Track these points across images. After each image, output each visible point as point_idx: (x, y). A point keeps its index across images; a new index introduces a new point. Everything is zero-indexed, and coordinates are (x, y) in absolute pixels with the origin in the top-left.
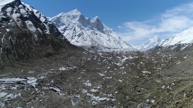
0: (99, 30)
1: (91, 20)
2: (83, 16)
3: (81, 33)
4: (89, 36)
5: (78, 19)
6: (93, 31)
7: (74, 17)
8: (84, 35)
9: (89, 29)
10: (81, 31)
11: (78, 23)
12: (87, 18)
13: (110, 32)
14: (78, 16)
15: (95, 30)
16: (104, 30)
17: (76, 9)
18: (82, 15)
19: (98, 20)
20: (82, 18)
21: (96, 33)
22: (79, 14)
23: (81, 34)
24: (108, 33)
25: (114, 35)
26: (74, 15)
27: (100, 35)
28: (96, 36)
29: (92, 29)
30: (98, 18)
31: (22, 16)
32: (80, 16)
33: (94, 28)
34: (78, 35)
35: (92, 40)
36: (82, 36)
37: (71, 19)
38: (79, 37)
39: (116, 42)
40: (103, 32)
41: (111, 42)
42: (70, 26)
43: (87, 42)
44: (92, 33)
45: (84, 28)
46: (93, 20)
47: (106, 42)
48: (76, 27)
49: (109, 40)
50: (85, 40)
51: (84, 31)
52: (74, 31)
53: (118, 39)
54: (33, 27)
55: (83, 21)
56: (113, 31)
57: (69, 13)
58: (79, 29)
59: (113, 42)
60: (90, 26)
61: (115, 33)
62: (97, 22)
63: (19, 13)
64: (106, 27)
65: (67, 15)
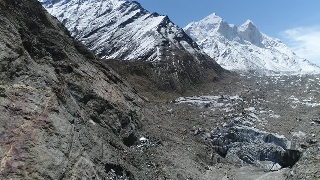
0: (254, 43)
1: (239, 29)
2: (226, 23)
3: (228, 51)
4: (240, 54)
5: (218, 29)
6: (244, 46)
7: (212, 27)
8: (232, 53)
9: (237, 43)
10: (227, 49)
11: (218, 35)
12: (232, 26)
13: (274, 44)
14: (217, 24)
15: (248, 44)
16: (263, 43)
18: (224, 21)
19: (251, 26)
20: (224, 27)
21: (250, 48)
22: (219, 20)
23: (228, 53)
24: (271, 47)
25: (282, 49)
26: (211, 23)
27: (257, 52)
28: (250, 54)
29: (243, 43)
30: (251, 23)
31: (176, 36)
32: (221, 24)
33: (245, 41)
34: (223, 55)
35: (247, 61)
36: (229, 56)
37: (207, 31)
38: (224, 57)
39: (288, 61)
40: (262, 46)
41: (278, 62)
42: (208, 42)
43: (238, 65)
44: (243, 49)
45: (230, 43)
46: (243, 27)
47: (270, 63)
48: (219, 42)
49: (275, 59)
50: (235, 61)
51: (231, 48)
52: (215, 48)
53: (291, 55)
54: (190, 48)
55: (227, 32)
56: (280, 42)
57: (204, 22)
58: (224, 45)
59: (283, 63)
60: (238, 38)
61: (284, 45)
62: (250, 31)
63: (173, 33)
64: (265, 37)
65: (200, 25)
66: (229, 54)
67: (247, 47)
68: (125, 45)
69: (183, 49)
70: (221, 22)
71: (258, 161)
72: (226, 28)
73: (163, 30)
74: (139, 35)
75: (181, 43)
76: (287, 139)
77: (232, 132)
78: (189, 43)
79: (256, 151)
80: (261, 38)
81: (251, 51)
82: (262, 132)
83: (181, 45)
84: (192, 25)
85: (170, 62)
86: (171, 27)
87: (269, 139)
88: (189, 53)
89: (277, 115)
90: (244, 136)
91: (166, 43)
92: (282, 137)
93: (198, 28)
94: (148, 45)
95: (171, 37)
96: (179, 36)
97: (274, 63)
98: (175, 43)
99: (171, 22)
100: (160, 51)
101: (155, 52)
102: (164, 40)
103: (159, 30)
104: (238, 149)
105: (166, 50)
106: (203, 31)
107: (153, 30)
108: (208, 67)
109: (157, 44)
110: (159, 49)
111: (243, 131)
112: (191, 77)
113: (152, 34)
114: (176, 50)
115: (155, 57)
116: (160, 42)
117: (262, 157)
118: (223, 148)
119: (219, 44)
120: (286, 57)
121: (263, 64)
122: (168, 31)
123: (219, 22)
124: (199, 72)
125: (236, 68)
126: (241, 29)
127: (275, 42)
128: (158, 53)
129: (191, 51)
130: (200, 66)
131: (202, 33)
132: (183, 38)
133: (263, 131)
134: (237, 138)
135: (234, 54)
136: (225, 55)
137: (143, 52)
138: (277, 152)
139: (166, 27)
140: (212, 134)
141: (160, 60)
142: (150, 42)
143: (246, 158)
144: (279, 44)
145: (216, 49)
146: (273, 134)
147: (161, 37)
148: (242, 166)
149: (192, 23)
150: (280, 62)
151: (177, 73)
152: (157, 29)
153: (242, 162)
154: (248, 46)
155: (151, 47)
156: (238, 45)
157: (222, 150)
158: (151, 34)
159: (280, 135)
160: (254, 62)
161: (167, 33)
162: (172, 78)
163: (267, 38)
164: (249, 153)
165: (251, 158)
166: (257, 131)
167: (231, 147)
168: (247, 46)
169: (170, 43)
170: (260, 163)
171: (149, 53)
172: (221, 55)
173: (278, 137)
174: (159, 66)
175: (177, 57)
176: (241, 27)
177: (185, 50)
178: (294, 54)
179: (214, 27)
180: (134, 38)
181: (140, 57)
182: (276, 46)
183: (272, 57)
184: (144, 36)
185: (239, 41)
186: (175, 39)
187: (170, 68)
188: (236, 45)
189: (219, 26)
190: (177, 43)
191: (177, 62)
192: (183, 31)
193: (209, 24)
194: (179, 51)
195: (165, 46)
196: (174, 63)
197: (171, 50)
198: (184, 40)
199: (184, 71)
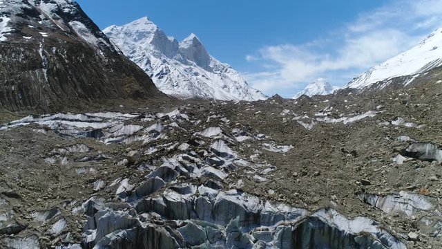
0: (199, 64)
1: (180, 44)
2: (163, 34)
3: (164, 70)
4: (183, 76)
5: (151, 39)
6: (188, 67)
7: (142, 35)
8: (171, 73)
9: (178, 62)
10: (164, 66)
11: (152, 48)
12: (171, 38)
13: (223, 69)
14: (150, 33)
15: (192, 65)
16: (211, 66)
17: (146, 18)
18: (159, 30)
19: (196, 43)
20: (160, 38)
21: (194, 71)
22: (152, 27)
23: (164, 72)
24: (219, 72)
25: (234, 76)
26: (141, 30)
27: (203, 76)
28: (195, 77)
29: (186, 63)
30: (195, 38)
31: (60, 10)
32: (155, 33)
33: (189, 61)
34: (158, 74)
35: (191, 85)
36: (166, 76)
37: (135, 40)
38: (159, 78)
39: (241, 90)
40: (210, 70)
41: (229, 91)
42: (136, 54)
43: (180, 89)
44: (185, 71)
45: (168, 60)
46: (185, 42)
47: (220, 91)
48: (152, 57)
49: (225, 86)
50: (175, 84)
51: (170, 66)
52: (146, 64)
53: (242, 84)
54: (88, 34)
55: (163, 45)
57: (129, 27)
58: (159, 61)
59: (234, 92)
60: (179, 56)
61: (234, 71)
62: (194, 48)
64: (213, 59)
65: (124, 30)
66: (166, 74)
67: (191, 70)
69: (72, 32)
70: (155, 30)
72: (163, 40)
75: (70, 23)
80: (208, 61)
81: (196, 74)
83: (70, 27)
84: (112, 30)
85: (31, 46)
88: (85, 43)
91: (34, 13)
93: (122, 35)
95: (45, 8)
96: (66, 10)
97: (224, 91)
98: (58, 19)
100: (10, 24)
102: (25, 5)
105: (25, 24)
106: (129, 40)
108: (124, 71)
109: (5, 10)
110: (6, 20)
112: (82, 82)
114: (54, 30)
116: (15, 8)
119: (153, 59)
120: (237, 85)
121: (211, 92)
123: (152, 30)
125: (177, 93)
126: (183, 45)
127: (224, 67)
129: (90, 39)
130: (107, 67)
131: (127, 43)
132: (76, 15)
135: (174, 73)
136: (161, 75)
141: (3, 39)
144: (229, 69)
145: (148, 65)
149: (112, 26)
150: (231, 90)
151: (45, 71)
154: (192, 67)
156: (179, 65)
160: (201, 89)
163: (214, 61)
168: (190, 68)
169: (42, 17)
172: (155, 74)
175: (51, 42)
176: (183, 43)
177: (76, 35)
178: (246, 83)
179: (145, 36)
182: (226, 71)
183: (222, 84)
185: (179, 60)
186: (57, 13)
187: (26, 57)
188: (176, 64)
189: (152, 36)
190: (60, 21)
191: (50, 51)
192: (78, 6)
193: (137, 31)
194: (62, 33)
195: (26, 17)
196: (41, 50)
197: (40, 28)
198: (77, 20)
199: (66, 69)
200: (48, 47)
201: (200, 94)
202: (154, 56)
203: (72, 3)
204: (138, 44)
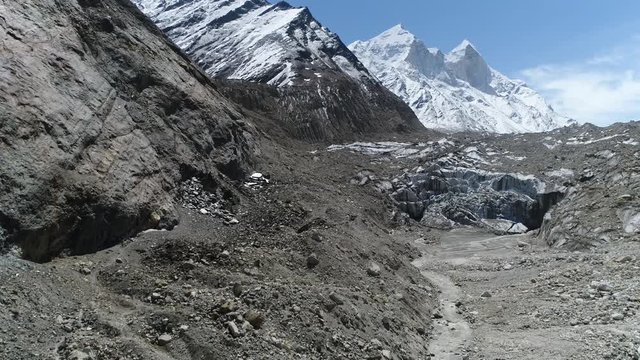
0: (475, 84)
1: (446, 57)
2: (422, 45)
3: (424, 96)
4: (450, 102)
5: (406, 55)
6: (457, 89)
7: (393, 51)
8: (433, 100)
9: (442, 83)
10: (423, 91)
11: (407, 66)
12: (433, 51)
13: (512, 89)
14: (404, 46)
15: (463, 85)
16: (493, 85)
17: (399, 26)
18: (417, 41)
19: (470, 53)
20: (418, 52)
21: (467, 94)
22: (408, 38)
23: (424, 99)
24: (506, 93)
26: (392, 43)
27: (480, 101)
28: (467, 104)
29: (455, 84)
30: (469, 47)
31: (325, 46)
32: (411, 46)
33: (459, 80)
34: (415, 103)
35: (461, 115)
36: (426, 104)
37: (385, 58)
38: (418, 107)
39: (540, 120)
40: (491, 91)
41: (520, 122)
42: (386, 78)
43: (445, 121)
44: (453, 95)
45: (429, 82)
46: (454, 53)
47: (505, 122)
48: (408, 79)
49: (514, 115)
50: (438, 115)
51: (431, 91)
52: (400, 90)
53: (544, 110)
54: (351, 68)
55: (423, 60)
56: (525, 86)
57: (378, 41)
58: (417, 85)
59: (529, 122)
60: (444, 74)
61: (531, 91)
62: (467, 61)
63: (318, 39)
64: (497, 74)
65: (371, 46)
66: (426, 101)
67: (462, 92)
68: (220, 59)
69: (338, 69)
70: (411, 42)
71: (483, 220)
72: (422, 54)
73: (298, 32)
74: (250, 42)
75: (334, 59)
76: (538, 180)
77: (433, 178)
78: (349, 59)
79: (479, 203)
80: (488, 77)
81: (470, 99)
82: (490, 173)
83: (334, 63)
84: (356, 48)
85: (312, 88)
86: (315, 29)
87: (504, 185)
88: (348, 77)
89: (519, 155)
90: (457, 183)
91: (305, 55)
92: (531, 177)
93: (368, 53)
94: (266, 57)
95: (313, 46)
96: (329, 45)
97: (512, 122)
98: (323, 57)
99: (314, 20)
100: (293, 68)
101: (280, 71)
102: (300, 49)
103: (290, 32)
104: (444, 204)
105: (303, 67)
106: (378, 59)
107: (279, 32)
109: (286, 56)
110: (289, 65)
111: (454, 175)
112: (354, 118)
113: (276, 39)
114: (323, 69)
115: (282, 79)
116: (292, 52)
117: (491, 212)
118: (416, 205)
119: (409, 82)
120: (535, 112)
121: (491, 123)
122: (308, 35)
123: (408, 41)
124: (368, 112)
125: (442, 127)
126: (451, 58)
127: (514, 85)
128: (289, 71)
129: (353, 73)
130: (371, 101)
131: (375, 64)
132: (338, 49)
133: (493, 172)
134: (442, 187)
135: (438, 100)
136: (420, 103)
137: (257, 69)
138: (519, 203)
139: (304, 28)
140: (393, 184)
141: (291, 83)
142: (271, 53)
143: (460, 216)
144: (522, 88)
145: (403, 91)
146: (512, 174)
147: (295, 43)
148: (451, 228)
149: (356, 43)
150: (524, 120)
151: (325, 109)
152: (286, 30)
153: (453, 223)
154: (463, 89)
155: (275, 61)
156: (445, 87)
157: (414, 208)
158: (274, 38)
159: (525, 174)
160: (476, 119)
161: (305, 38)
162: (314, 118)
163: (498, 78)
164: (466, 207)
165: (469, 216)
166: (482, 172)
167: (432, 202)
168: (461, 90)
169: (312, 57)
170: (486, 222)
171: (270, 71)
172: (412, 102)
173: (521, 177)
174: (291, 94)
175: (325, 82)
176: (450, 55)
177: (341, 71)
178: (550, 107)
179: (398, 52)
180: (240, 46)
181: (251, 78)
182: (517, 92)
183: (510, 112)
184: (260, 43)
185: (445, 80)
186: (323, 50)
187: (311, 98)
188: (441, 86)
189: (407, 50)
190: (326, 58)
191: (326, 90)
192: (337, 38)
193: (388, 46)
194: (330, 71)
195: (301, 60)
196: (319, 91)
197: (314, 70)
198: (340, 54)
199: (340, 106)
200: (324, 88)
201: (475, 127)
202: (410, 77)
203: (332, 36)
204: (389, 63)
